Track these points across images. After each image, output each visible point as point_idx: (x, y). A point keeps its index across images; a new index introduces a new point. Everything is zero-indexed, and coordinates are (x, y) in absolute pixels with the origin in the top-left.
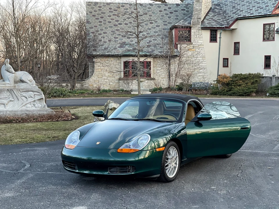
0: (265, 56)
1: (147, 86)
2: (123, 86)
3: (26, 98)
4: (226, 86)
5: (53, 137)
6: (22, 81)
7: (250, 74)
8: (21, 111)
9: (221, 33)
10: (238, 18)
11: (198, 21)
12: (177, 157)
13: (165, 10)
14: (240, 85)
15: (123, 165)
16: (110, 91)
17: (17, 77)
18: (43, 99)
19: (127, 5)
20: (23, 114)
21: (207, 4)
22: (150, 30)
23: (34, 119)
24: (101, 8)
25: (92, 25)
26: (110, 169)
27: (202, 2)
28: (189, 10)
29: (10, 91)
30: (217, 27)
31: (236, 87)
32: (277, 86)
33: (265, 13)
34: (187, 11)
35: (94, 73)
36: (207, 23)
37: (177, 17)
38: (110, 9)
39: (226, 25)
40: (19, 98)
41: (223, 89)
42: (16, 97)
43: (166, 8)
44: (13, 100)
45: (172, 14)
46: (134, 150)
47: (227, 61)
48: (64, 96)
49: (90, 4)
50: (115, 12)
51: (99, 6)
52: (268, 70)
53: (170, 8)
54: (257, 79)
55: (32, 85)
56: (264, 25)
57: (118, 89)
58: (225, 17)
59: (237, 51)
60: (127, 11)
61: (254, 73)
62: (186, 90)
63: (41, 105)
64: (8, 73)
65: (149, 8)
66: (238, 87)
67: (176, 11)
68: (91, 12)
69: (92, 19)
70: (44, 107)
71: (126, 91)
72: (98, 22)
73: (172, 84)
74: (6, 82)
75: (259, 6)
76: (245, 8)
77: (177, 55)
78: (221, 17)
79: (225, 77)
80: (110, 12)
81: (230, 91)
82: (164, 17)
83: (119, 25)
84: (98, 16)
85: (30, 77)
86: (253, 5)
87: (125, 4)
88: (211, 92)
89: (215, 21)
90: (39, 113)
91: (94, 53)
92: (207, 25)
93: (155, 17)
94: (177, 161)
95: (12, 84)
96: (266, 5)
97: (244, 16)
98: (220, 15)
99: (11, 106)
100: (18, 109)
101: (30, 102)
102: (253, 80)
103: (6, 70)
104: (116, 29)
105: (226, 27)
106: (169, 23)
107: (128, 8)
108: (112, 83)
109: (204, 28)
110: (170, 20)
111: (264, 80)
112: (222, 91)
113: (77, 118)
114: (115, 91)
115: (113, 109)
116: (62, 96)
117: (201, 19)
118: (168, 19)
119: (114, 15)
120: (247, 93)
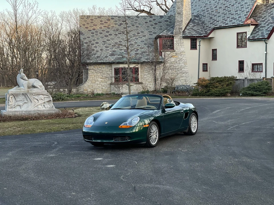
0: (239, 61)
1: (136, 90)
2: (115, 90)
3: (38, 100)
4: (205, 88)
5: (66, 128)
6: (34, 87)
7: (225, 77)
8: (34, 111)
9: (200, 41)
10: (214, 28)
11: (180, 31)
12: (157, 132)
13: (150, 21)
14: (217, 87)
15: (123, 136)
16: (103, 94)
17: (30, 84)
18: (51, 101)
19: (116, 17)
20: (35, 113)
21: (188, 16)
22: (137, 40)
23: (45, 117)
24: (93, 21)
25: (85, 36)
26: (115, 138)
27: (183, 14)
28: (171, 21)
29: (24, 95)
30: (197, 36)
31: (213, 89)
32: (249, 87)
33: (238, 23)
34: (170, 22)
35: (88, 79)
36: (188, 33)
37: (161, 28)
38: (101, 21)
39: (204, 34)
40: (32, 100)
41: (202, 91)
42: (29, 100)
43: (151, 19)
44: (27, 102)
45: (157, 25)
46: (129, 126)
47: (206, 66)
48: (63, 100)
49: (83, 17)
50: (105, 24)
51: (91, 19)
52: (242, 73)
53: (154, 20)
54: (231, 82)
55: (42, 89)
56: (238, 34)
57: (110, 93)
58: (204, 27)
59: (214, 57)
60: (117, 23)
61: (229, 76)
62: (170, 93)
63: (49, 106)
64: (23, 81)
65: (136, 20)
66: (215, 89)
67: (159, 22)
68: (84, 25)
69: (85, 30)
70: (52, 107)
71: (117, 94)
72: (91, 33)
73: (158, 87)
74: (21, 88)
75: (233, 17)
76: (221, 19)
77: (162, 62)
78: (200, 27)
79: (204, 80)
80: (101, 24)
81: (208, 92)
82: (150, 28)
83: (110, 36)
84: (90, 28)
85: (41, 84)
86: (228, 16)
87: (114, 16)
88: (192, 94)
89: (195, 31)
90: (48, 112)
91: (88, 61)
92: (187, 34)
93: (142, 28)
94: (157, 134)
95: (26, 89)
96: (239, 16)
97: (220, 26)
98: (199, 25)
99: (25, 107)
100: (31, 109)
101: (41, 104)
102: (228, 82)
103: (21, 78)
104: (107, 39)
105: (205, 36)
106: (154, 33)
107: (117, 20)
108: (104, 88)
109: (185, 37)
110: (154, 30)
111: (237, 83)
112: (201, 93)
113: (79, 116)
114: (107, 94)
115: (108, 109)
116: (61, 100)
117: (182, 29)
118: (153, 29)
119: (104, 27)
120: (223, 93)
